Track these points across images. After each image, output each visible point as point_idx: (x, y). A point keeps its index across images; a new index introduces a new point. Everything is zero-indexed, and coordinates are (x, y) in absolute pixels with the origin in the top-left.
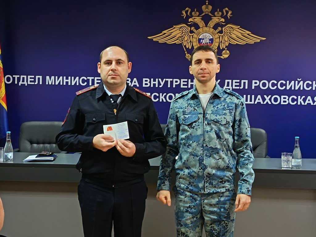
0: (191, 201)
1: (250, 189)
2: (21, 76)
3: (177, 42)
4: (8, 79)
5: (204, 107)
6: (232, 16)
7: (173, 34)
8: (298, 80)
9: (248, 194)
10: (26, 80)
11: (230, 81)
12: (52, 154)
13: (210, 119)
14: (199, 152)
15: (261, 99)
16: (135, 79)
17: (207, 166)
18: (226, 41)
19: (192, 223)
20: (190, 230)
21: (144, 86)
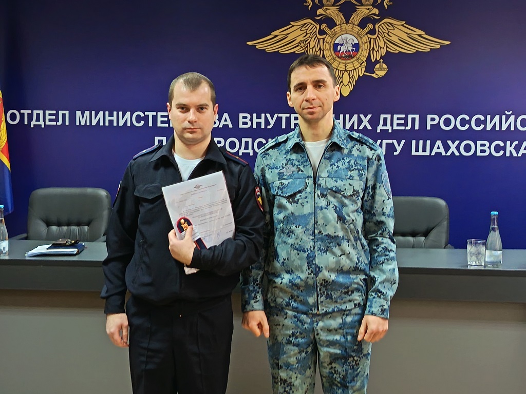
0: (294, 325)
1: (386, 307)
2: (34, 111)
3: (298, 50)
4: (13, 117)
5: (315, 166)
6: (391, 3)
7: (290, 37)
8: (505, 114)
9: (382, 316)
10: (43, 118)
11: (389, 116)
12: (76, 243)
13: (324, 187)
14: (307, 243)
15: (441, 146)
16: (226, 115)
17: (322, 267)
18: (381, 48)
19: (298, 361)
20: (296, 373)
21: (241, 126)
